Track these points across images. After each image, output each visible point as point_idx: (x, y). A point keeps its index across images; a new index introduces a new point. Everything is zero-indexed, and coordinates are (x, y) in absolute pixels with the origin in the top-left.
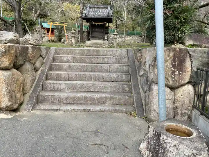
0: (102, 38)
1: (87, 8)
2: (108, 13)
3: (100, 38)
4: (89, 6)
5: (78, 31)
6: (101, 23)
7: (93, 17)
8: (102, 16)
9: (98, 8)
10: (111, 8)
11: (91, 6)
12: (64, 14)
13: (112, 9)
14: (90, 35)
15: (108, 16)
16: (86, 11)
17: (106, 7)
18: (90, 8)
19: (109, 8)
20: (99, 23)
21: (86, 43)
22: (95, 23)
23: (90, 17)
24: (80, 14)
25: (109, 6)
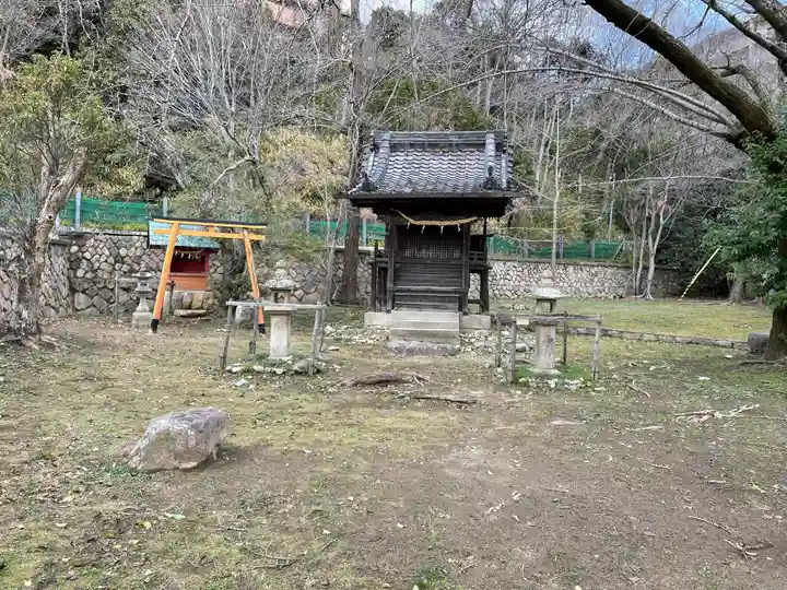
0: (450, 300)
1: (375, 148)
2: (490, 169)
3: (443, 299)
4: (387, 136)
5: (337, 252)
6: (447, 223)
7: (408, 190)
8: (455, 187)
9: (433, 146)
10: (499, 147)
11: (401, 136)
12: (262, 180)
13: (504, 152)
14: (389, 285)
15: (491, 183)
16: (371, 164)
17: (473, 140)
18: (394, 148)
19: (491, 147)
20: (437, 223)
21: (367, 322)
22: (418, 223)
23: (388, 190)
24: (347, 175)
25: (492, 136)
